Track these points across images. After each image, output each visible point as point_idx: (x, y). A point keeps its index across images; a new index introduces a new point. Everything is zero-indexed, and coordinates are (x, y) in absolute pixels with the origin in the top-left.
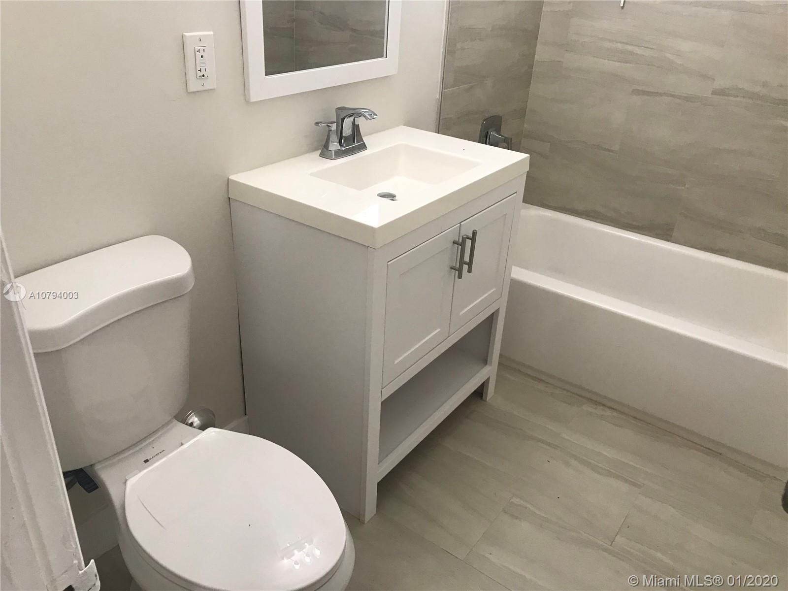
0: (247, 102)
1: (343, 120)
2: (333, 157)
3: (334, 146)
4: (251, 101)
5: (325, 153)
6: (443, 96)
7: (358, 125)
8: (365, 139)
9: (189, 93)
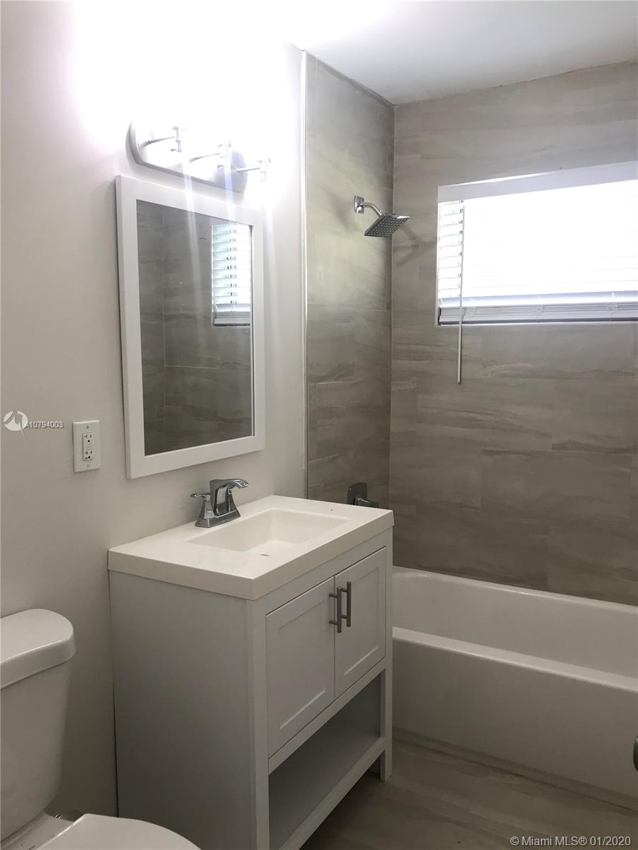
0: (128, 479)
1: (217, 491)
2: (209, 524)
3: (209, 515)
4: (133, 477)
5: (200, 522)
6: (309, 468)
7: (231, 496)
8: (238, 509)
9: (76, 473)
